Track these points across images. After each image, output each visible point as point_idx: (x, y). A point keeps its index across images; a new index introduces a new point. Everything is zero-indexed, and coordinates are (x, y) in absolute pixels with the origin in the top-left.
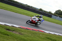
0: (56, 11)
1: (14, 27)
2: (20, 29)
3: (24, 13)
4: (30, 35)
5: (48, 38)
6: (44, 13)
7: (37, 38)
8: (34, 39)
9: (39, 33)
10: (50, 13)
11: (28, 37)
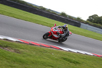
0: (90, 17)
1: (7, 41)
2: (17, 44)
3: (31, 19)
4: (34, 53)
5: (64, 59)
6: (67, 20)
7: (45, 59)
8: (39, 60)
9: (50, 50)
10: (79, 19)
11: (29, 57)
